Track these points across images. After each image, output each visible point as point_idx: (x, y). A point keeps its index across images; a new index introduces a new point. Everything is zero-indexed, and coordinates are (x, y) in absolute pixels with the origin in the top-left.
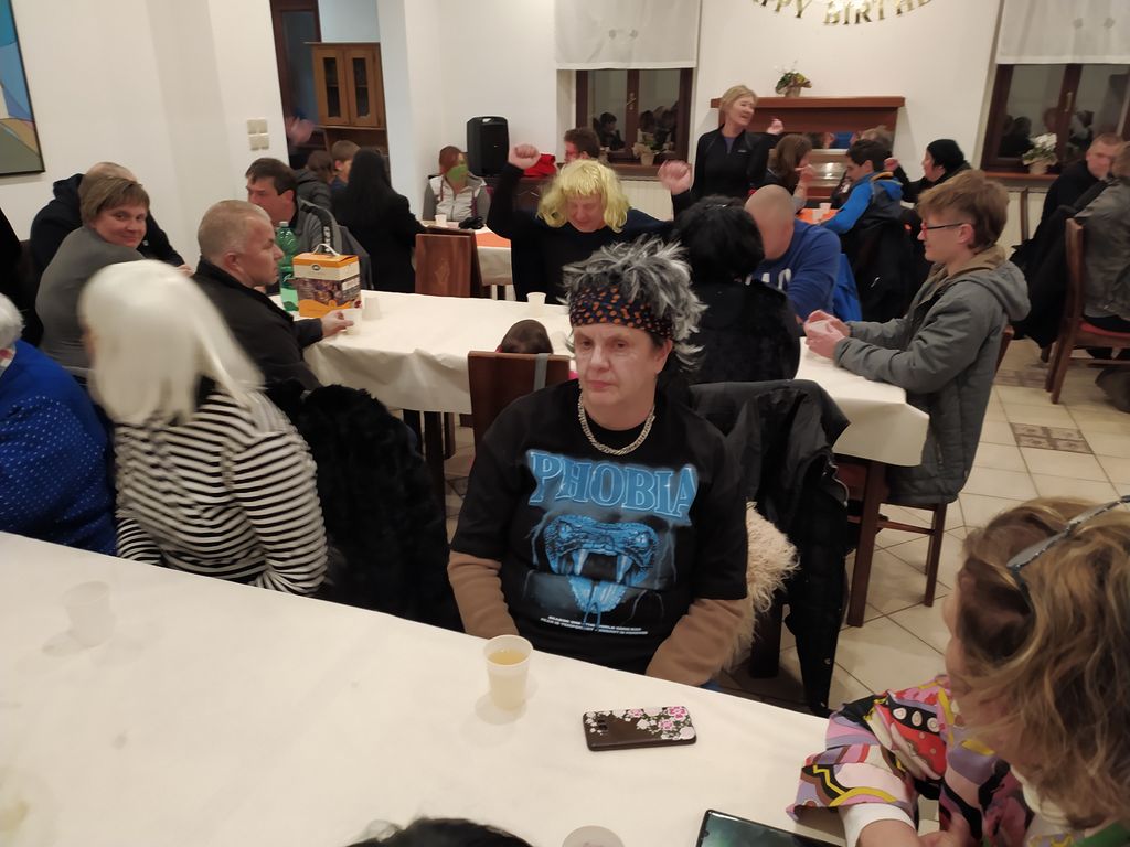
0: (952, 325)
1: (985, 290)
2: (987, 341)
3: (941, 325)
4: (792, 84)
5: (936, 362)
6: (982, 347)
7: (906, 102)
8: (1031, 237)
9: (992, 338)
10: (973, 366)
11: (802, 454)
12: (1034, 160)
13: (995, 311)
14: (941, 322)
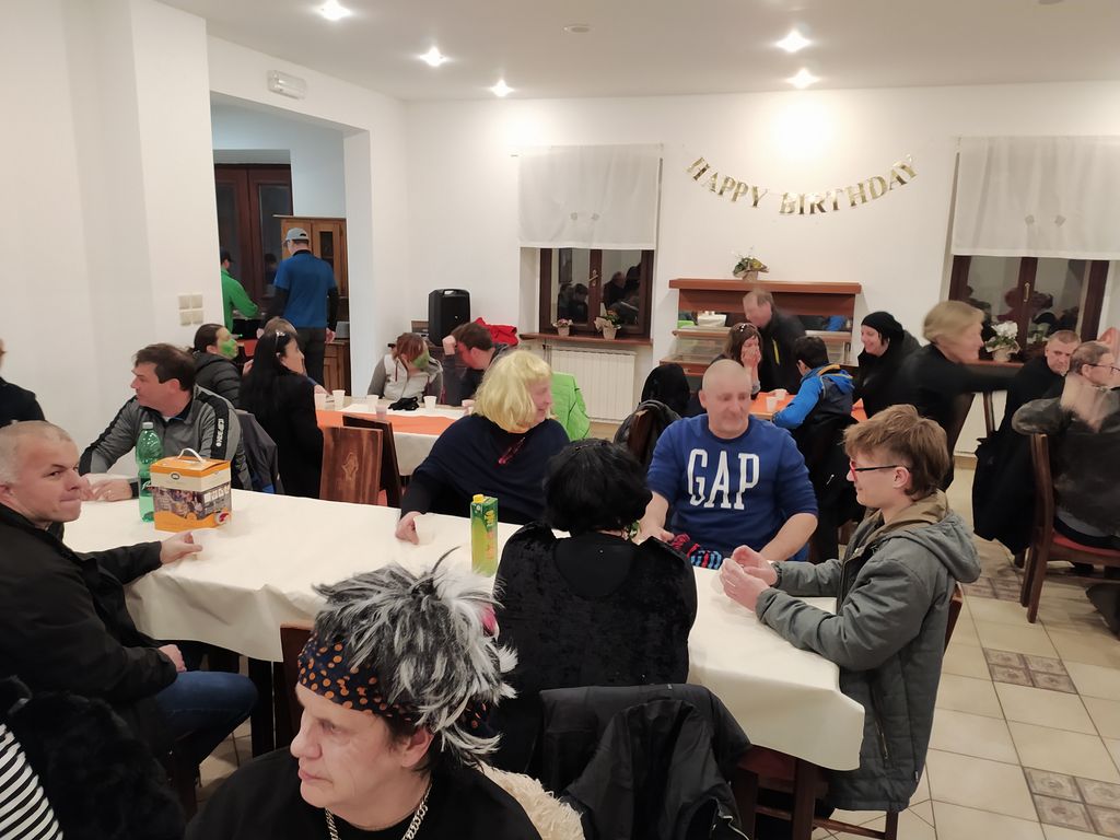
0: (887, 592)
1: (925, 551)
2: (932, 608)
3: (876, 590)
4: (749, 268)
5: (872, 637)
6: (926, 617)
7: (863, 288)
8: (997, 429)
9: (937, 607)
10: (918, 639)
11: (685, 799)
12: (998, 347)
13: (938, 575)
14: (874, 586)
